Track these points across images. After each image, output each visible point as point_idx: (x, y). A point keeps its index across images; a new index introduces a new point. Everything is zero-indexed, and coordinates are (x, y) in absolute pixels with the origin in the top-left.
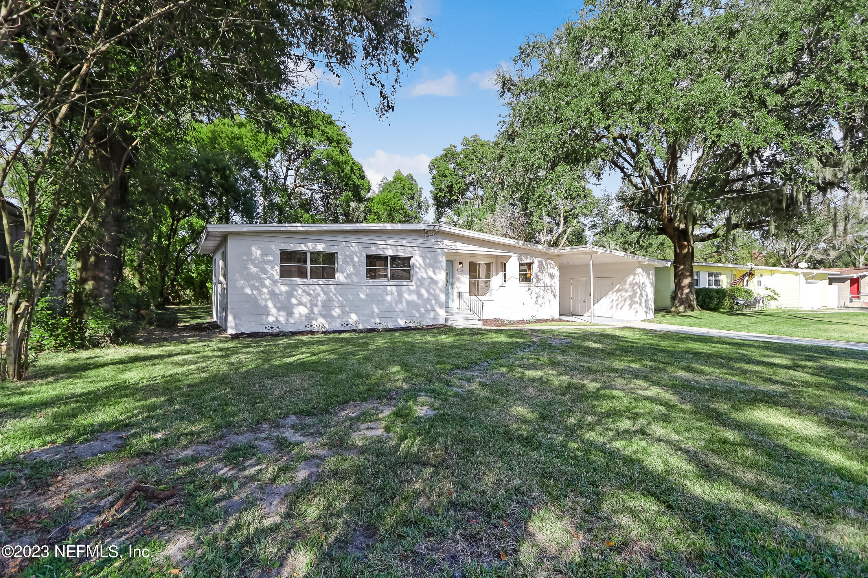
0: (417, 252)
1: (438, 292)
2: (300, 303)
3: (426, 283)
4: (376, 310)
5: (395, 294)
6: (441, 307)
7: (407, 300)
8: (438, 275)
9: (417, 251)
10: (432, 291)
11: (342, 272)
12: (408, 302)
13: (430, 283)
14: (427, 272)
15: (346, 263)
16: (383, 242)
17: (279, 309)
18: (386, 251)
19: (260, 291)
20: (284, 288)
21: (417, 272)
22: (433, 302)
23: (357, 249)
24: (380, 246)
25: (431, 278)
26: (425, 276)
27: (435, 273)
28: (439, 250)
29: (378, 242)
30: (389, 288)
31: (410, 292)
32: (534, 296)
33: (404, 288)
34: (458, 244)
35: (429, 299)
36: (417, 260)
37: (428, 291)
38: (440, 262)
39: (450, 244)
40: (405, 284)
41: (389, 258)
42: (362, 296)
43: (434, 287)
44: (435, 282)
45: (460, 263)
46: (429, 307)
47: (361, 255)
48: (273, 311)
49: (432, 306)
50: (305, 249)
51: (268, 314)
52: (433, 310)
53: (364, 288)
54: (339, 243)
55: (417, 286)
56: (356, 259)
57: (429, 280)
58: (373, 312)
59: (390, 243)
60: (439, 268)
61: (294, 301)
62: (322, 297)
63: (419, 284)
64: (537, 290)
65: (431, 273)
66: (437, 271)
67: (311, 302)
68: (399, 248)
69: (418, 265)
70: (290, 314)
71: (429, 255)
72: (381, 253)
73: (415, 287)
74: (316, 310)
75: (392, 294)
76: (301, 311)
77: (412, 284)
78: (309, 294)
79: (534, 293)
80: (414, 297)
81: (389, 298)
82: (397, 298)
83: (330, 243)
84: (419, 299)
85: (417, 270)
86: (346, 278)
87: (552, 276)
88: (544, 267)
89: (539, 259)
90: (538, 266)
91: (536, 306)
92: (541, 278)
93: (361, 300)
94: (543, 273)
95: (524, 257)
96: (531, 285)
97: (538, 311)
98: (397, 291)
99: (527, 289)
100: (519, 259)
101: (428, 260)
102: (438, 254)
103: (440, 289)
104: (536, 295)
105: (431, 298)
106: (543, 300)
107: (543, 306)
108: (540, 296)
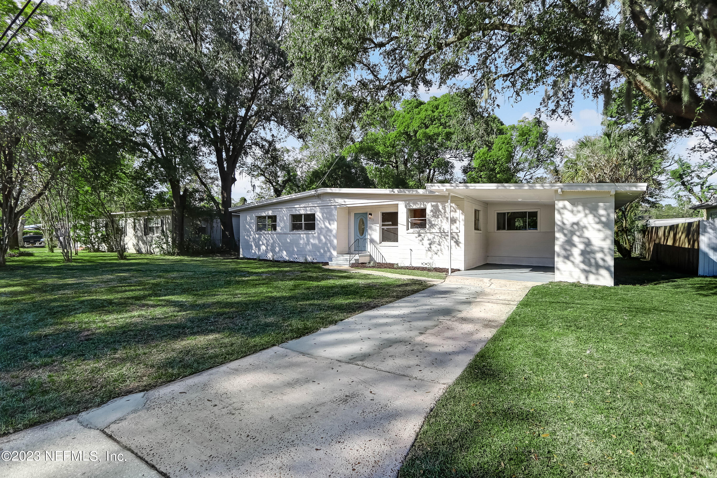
1: (332, 238)
2: (263, 244)
3: (324, 231)
4: (296, 250)
5: (305, 239)
6: (334, 249)
7: (312, 244)
8: (332, 225)
9: (318, 209)
10: (328, 238)
11: (279, 226)
12: (313, 245)
13: (326, 231)
14: (324, 224)
15: (281, 221)
16: (298, 206)
17: (256, 247)
18: (300, 211)
19: (250, 238)
20: (257, 236)
21: (318, 224)
22: (329, 245)
23: (286, 212)
24: (297, 209)
25: (328, 228)
26: (323, 226)
27: (330, 224)
28: (333, 207)
29: (296, 206)
30: (302, 235)
31: (314, 237)
32: (426, 243)
33: (310, 235)
34: (346, 200)
35: (326, 244)
36: (319, 215)
37: (325, 237)
38: (334, 216)
39: (340, 201)
40: (310, 232)
41: (303, 216)
42: (289, 241)
43: (331, 235)
44: (331, 231)
45: (371, 214)
46: (326, 249)
47: (287, 216)
48: (254, 247)
49: (328, 248)
50: (264, 215)
51: (252, 249)
52: (329, 251)
53: (289, 235)
54: (277, 210)
55: (319, 234)
56: (285, 218)
57: (326, 229)
58: (294, 250)
59: (302, 206)
60: (333, 220)
61: (261, 243)
62: (271, 241)
63: (319, 232)
64: (431, 236)
65: (327, 224)
66: (331, 222)
67: (267, 243)
68: (307, 208)
69: (319, 219)
70: (259, 249)
71: (326, 211)
72: (298, 213)
73: (316, 234)
74: (269, 248)
75: (303, 239)
76: (263, 248)
77: (315, 233)
78: (266, 239)
79: (426, 239)
80: (316, 242)
81: (302, 242)
82: (306, 242)
83: (274, 210)
84: (319, 243)
85: (318, 222)
86: (281, 230)
87: (453, 221)
88: (439, 211)
89: (433, 203)
90: (432, 211)
91: (429, 252)
92: (436, 223)
93: (288, 243)
94: (438, 218)
95: (414, 204)
96: (422, 231)
97: (431, 258)
98: (306, 237)
99: (417, 235)
100: (406, 207)
101: (325, 215)
102: (332, 210)
103: (334, 236)
104: (429, 242)
105: (328, 242)
106: (439, 247)
107: (439, 253)
108: (434, 242)
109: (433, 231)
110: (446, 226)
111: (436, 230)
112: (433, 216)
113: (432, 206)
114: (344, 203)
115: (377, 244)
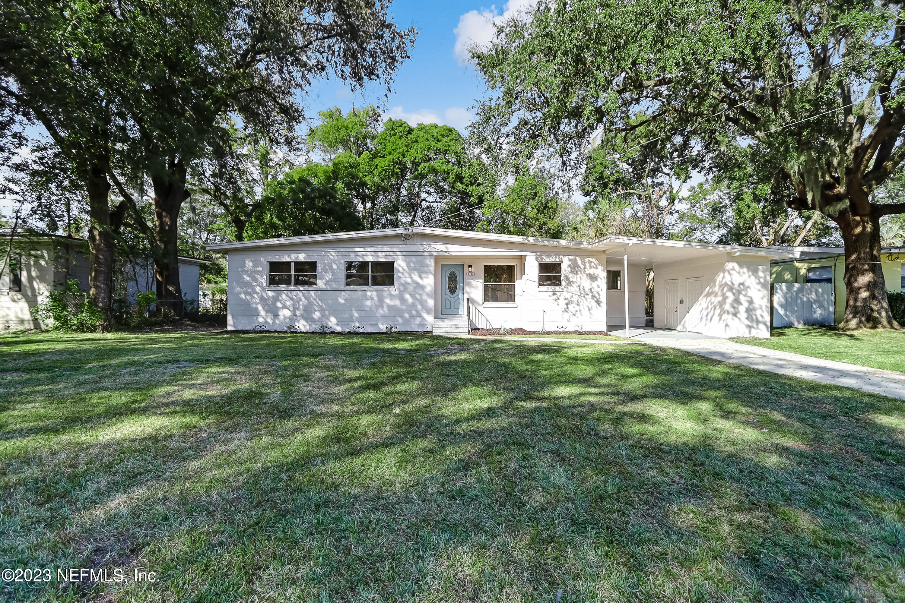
0: (400, 257)
1: (425, 297)
2: (285, 307)
3: (411, 288)
4: (356, 314)
5: (376, 299)
6: (428, 312)
7: (388, 306)
8: (425, 280)
9: (400, 255)
10: (418, 296)
11: (321, 279)
12: (389, 307)
13: (415, 288)
14: (411, 277)
15: (326, 271)
16: (362, 249)
17: (267, 312)
18: (365, 257)
19: (253, 297)
20: (270, 294)
21: (400, 277)
22: (419, 307)
23: (336, 258)
24: (360, 254)
25: (417, 283)
26: (409, 280)
27: (421, 278)
28: (426, 254)
29: (357, 250)
30: (369, 293)
31: (392, 297)
32: (562, 302)
33: (386, 293)
34: (449, 246)
35: (414, 305)
36: (400, 264)
37: (412, 296)
38: (427, 266)
39: (439, 247)
40: (386, 289)
41: (370, 264)
42: (341, 301)
43: (421, 292)
44: (422, 287)
45: (470, 266)
46: (414, 312)
47: (340, 263)
48: (263, 313)
49: (417, 311)
50: (288, 259)
51: (258, 315)
52: (420, 316)
53: (343, 293)
54: (318, 253)
55: (400, 291)
56: (335, 267)
57: (415, 285)
58: (352, 316)
59: (369, 249)
60: (426, 272)
61: (279, 305)
62: (304, 301)
63: (402, 288)
64: (568, 295)
65: (416, 277)
66: (423, 275)
67: (293, 306)
68: (380, 254)
69: (401, 270)
70: (276, 316)
71: (414, 259)
72: (361, 260)
73: (397, 292)
74: (298, 313)
75: (372, 299)
76: (285, 313)
77: (395, 290)
78: (292, 299)
79: (562, 298)
80: (397, 302)
81: (368, 303)
82: (378, 303)
83: (311, 253)
84: (402, 304)
85: (400, 275)
86: (325, 284)
87: (593, 278)
88: (578, 266)
89: (571, 257)
90: (569, 266)
91: (566, 314)
92: (575, 280)
93: (341, 304)
94: (577, 274)
95: (547, 256)
96: (557, 289)
97: (568, 320)
98: (377, 296)
99: (551, 293)
100: (537, 259)
101: (412, 265)
102: (425, 258)
103: (428, 295)
104: (566, 301)
105: (417, 303)
106: (577, 308)
107: (578, 314)
108: (572, 302)
109: (570, 288)
110: (586, 284)
111: (574, 288)
112: (571, 272)
113: (570, 260)
114: (445, 250)
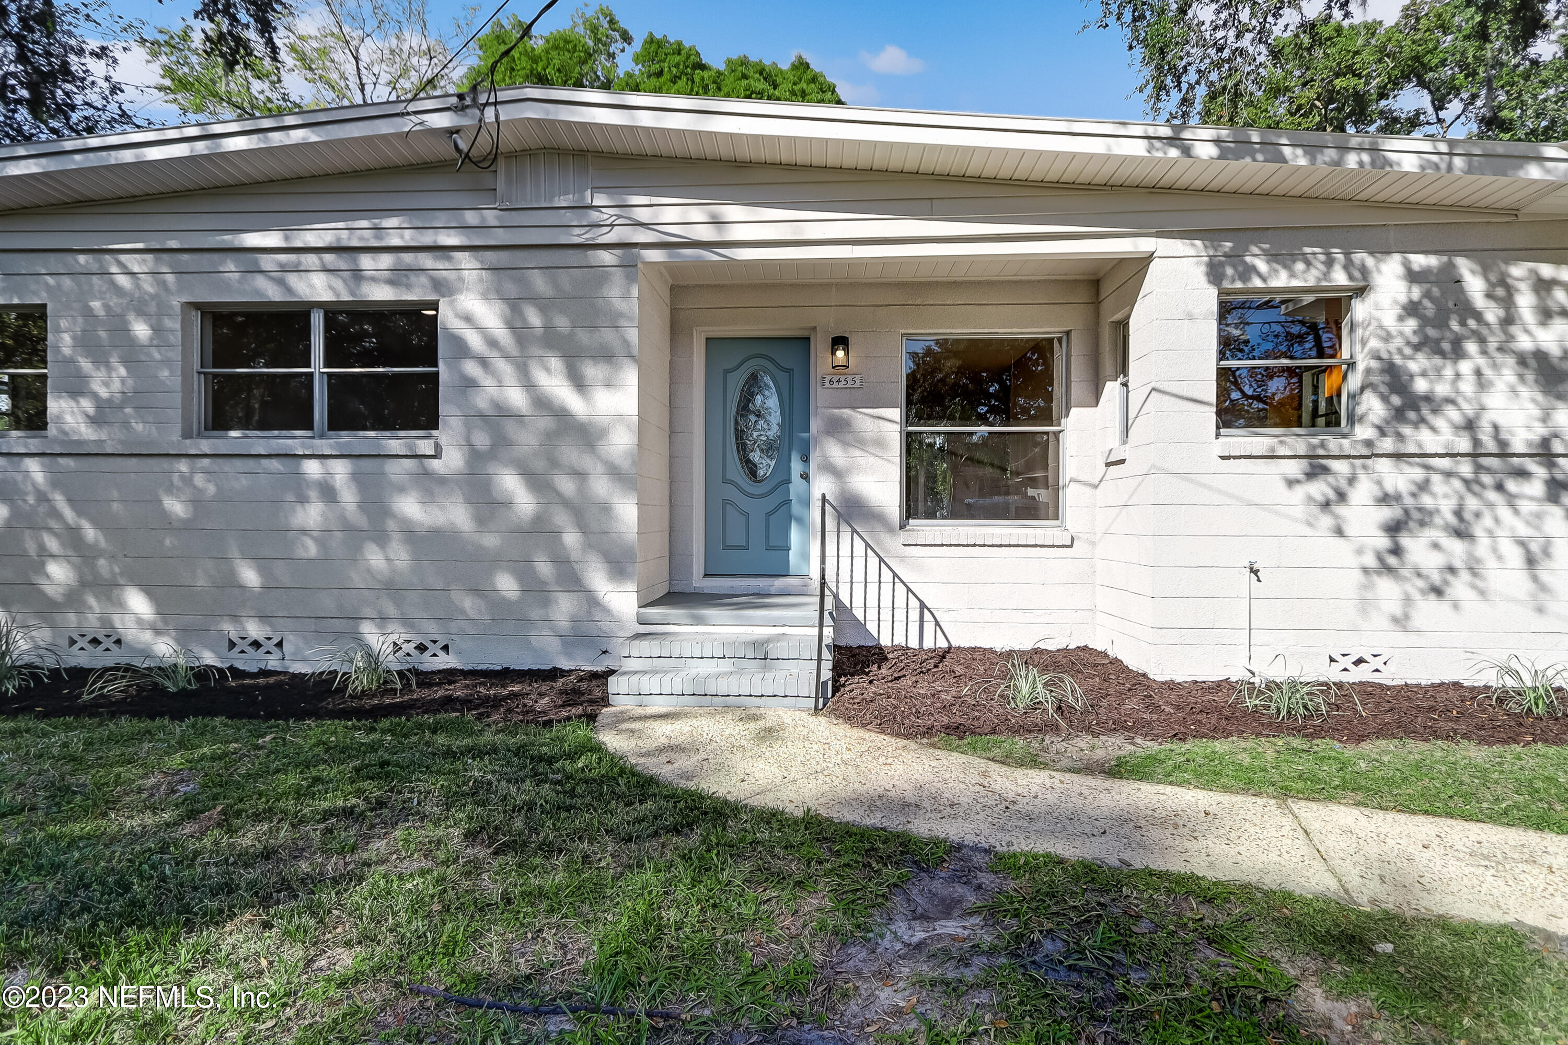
0: (471, 276)
1: (601, 487)
3: (526, 440)
4: (250, 576)
5: (349, 497)
6: (617, 570)
7: (410, 533)
8: (601, 395)
9: (468, 269)
10: (566, 485)
11: (75, 394)
12: (421, 540)
13: (549, 437)
14: (529, 385)
15: (92, 351)
16: (272, 239)
18: (293, 280)
21: (470, 384)
23: (148, 285)
24: (267, 262)
25: (562, 415)
26: (516, 397)
27: (579, 384)
28: (607, 257)
29: (250, 239)
30: (312, 468)
31: (430, 485)
32: (1365, 517)
33: (398, 470)
34: (732, 212)
36: (472, 316)
37: (535, 482)
38: (614, 321)
39: (675, 215)
40: (398, 445)
41: (317, 321)
42: (176, 507)
43: (586, 462)
44: (587, 436)
45: (840, 341)
46: (544, 568)
47: (163, 310)
49: (560, 561)
52: (577, 584)
53: (183, 466)
54: (55, 261)
55: (476, 457)
56: (141, 330)
57: (546, 423)
58: (232, 583)
59: (311, 238)
60: (606, 356)
63: (482, 440)
65: (555, 384)
66: (592, 371)
68: (366, 262)
69: (474, 340)
71: (539, 282)
72: (273, 293)
75: (328, 493)
77: (442, 449)
79: (1362, 493)
81: (311, 518)
82: (361, 521)
83: (23, 262)
84: (481, 521)
85: (471, 368)
86: (95, 421)
88: (1467, 311)
89: (1420, 261)
90: (1411, 309)
91: (1386, 588)
92: (1442, 389)
93: (167, 522)
94: (1458, 353)
95: (1273, 257)
96: (1334, 444)
97: (1401, 622)
98: (356, 477)
99: (1295, 468)
100: (1215, 274)
101: (534, 318)
102: (600, 274)
103: (615, 472)
104: (1387, 513)
105: (561, 518)
106: (1457, 547)
107: (1460, 588)
108: (1425, 518)
109: (1418, 438)
111: (1441, 434)
112: (1423, 344)
113: (1412, 276)
114: (706, 233)
115: (891, 530)
